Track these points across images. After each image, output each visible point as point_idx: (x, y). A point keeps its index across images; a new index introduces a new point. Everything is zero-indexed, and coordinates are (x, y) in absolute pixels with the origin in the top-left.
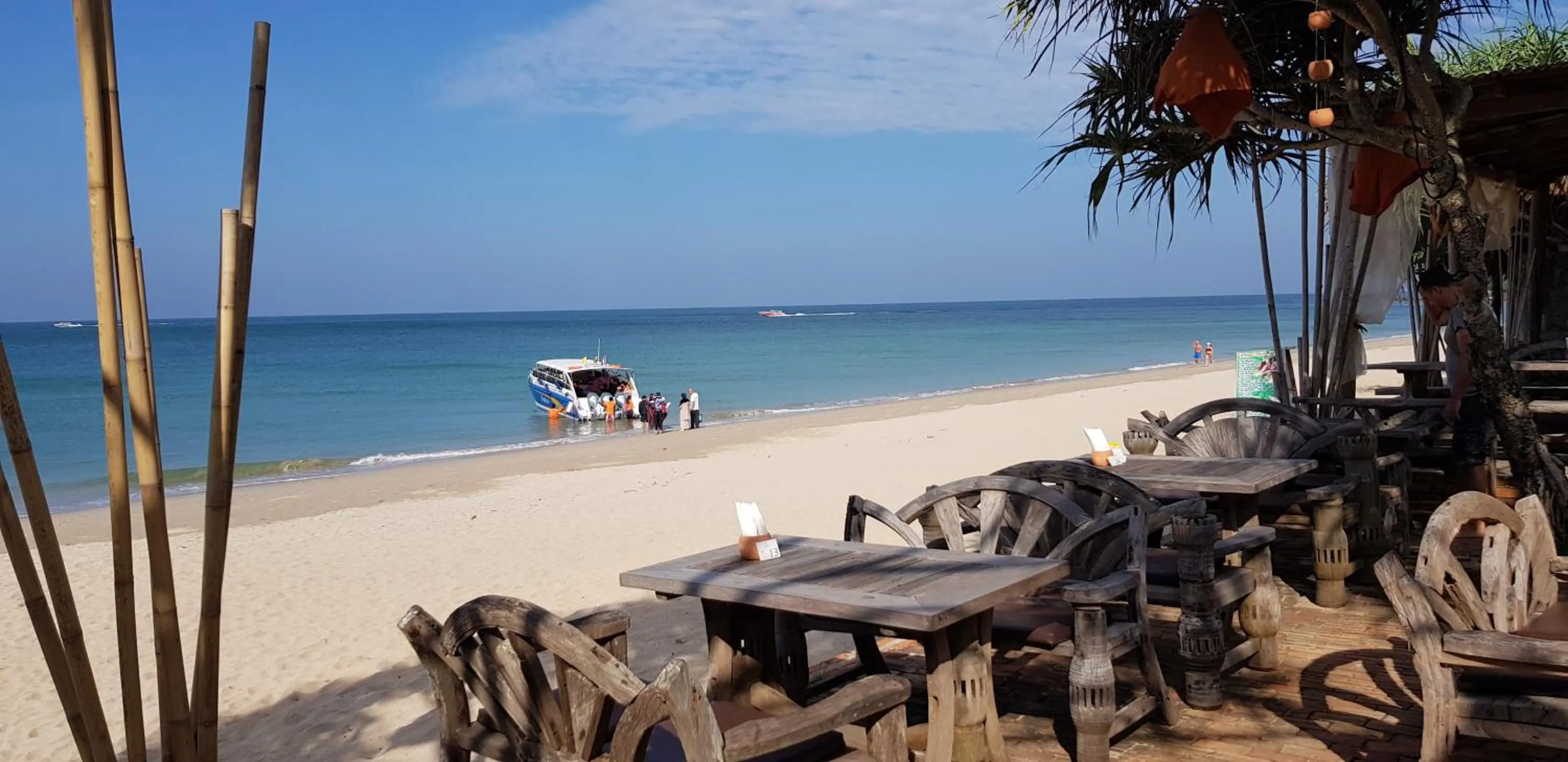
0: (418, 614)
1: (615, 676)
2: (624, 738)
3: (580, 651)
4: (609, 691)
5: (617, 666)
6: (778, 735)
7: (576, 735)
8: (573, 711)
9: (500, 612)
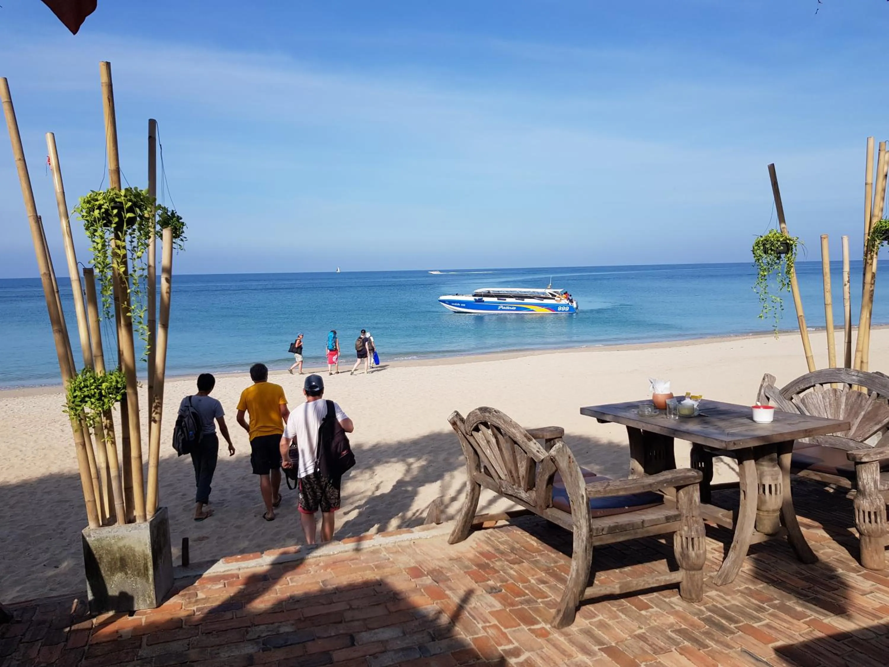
0: (456, 415)
1: (534, 448)
2: (540, 480)
3: (518, 435)
4: (532, 456)
5: (535, 444)
6: (617, 488)
7: (521, 478)
8: (519, 465)
9: (486, 414)
